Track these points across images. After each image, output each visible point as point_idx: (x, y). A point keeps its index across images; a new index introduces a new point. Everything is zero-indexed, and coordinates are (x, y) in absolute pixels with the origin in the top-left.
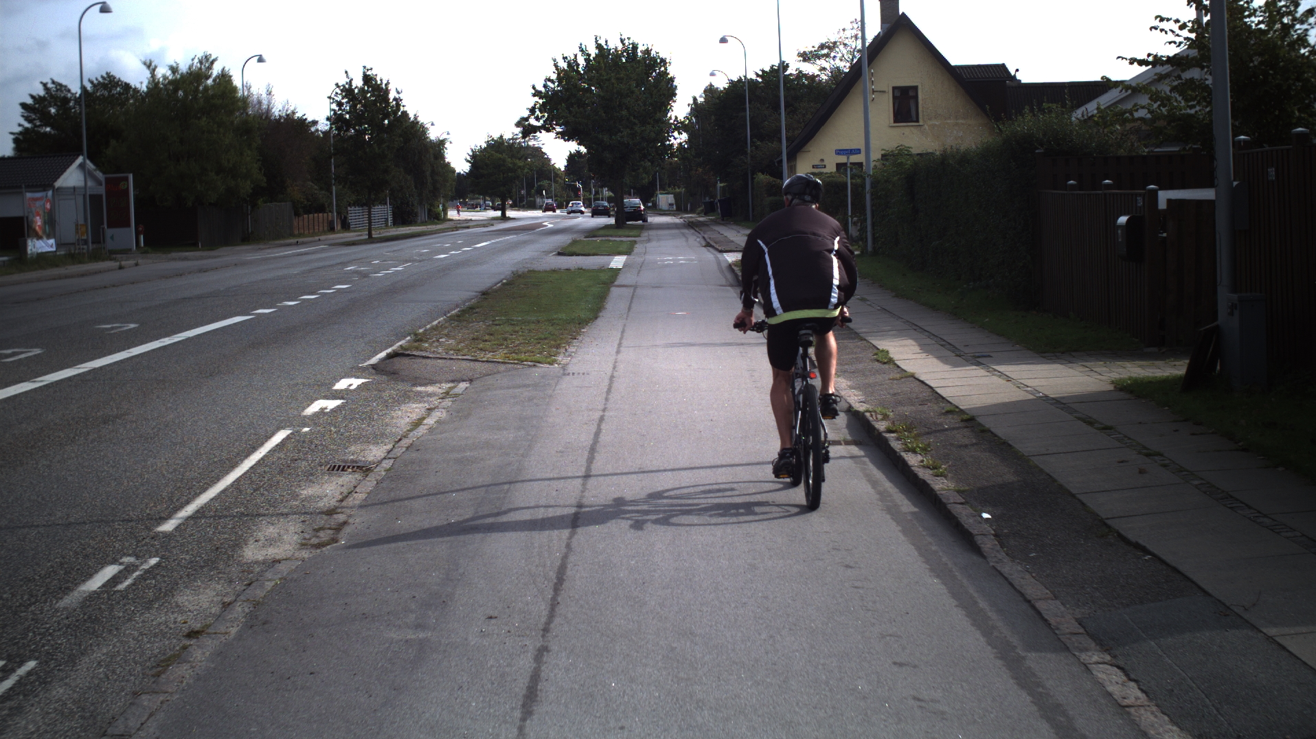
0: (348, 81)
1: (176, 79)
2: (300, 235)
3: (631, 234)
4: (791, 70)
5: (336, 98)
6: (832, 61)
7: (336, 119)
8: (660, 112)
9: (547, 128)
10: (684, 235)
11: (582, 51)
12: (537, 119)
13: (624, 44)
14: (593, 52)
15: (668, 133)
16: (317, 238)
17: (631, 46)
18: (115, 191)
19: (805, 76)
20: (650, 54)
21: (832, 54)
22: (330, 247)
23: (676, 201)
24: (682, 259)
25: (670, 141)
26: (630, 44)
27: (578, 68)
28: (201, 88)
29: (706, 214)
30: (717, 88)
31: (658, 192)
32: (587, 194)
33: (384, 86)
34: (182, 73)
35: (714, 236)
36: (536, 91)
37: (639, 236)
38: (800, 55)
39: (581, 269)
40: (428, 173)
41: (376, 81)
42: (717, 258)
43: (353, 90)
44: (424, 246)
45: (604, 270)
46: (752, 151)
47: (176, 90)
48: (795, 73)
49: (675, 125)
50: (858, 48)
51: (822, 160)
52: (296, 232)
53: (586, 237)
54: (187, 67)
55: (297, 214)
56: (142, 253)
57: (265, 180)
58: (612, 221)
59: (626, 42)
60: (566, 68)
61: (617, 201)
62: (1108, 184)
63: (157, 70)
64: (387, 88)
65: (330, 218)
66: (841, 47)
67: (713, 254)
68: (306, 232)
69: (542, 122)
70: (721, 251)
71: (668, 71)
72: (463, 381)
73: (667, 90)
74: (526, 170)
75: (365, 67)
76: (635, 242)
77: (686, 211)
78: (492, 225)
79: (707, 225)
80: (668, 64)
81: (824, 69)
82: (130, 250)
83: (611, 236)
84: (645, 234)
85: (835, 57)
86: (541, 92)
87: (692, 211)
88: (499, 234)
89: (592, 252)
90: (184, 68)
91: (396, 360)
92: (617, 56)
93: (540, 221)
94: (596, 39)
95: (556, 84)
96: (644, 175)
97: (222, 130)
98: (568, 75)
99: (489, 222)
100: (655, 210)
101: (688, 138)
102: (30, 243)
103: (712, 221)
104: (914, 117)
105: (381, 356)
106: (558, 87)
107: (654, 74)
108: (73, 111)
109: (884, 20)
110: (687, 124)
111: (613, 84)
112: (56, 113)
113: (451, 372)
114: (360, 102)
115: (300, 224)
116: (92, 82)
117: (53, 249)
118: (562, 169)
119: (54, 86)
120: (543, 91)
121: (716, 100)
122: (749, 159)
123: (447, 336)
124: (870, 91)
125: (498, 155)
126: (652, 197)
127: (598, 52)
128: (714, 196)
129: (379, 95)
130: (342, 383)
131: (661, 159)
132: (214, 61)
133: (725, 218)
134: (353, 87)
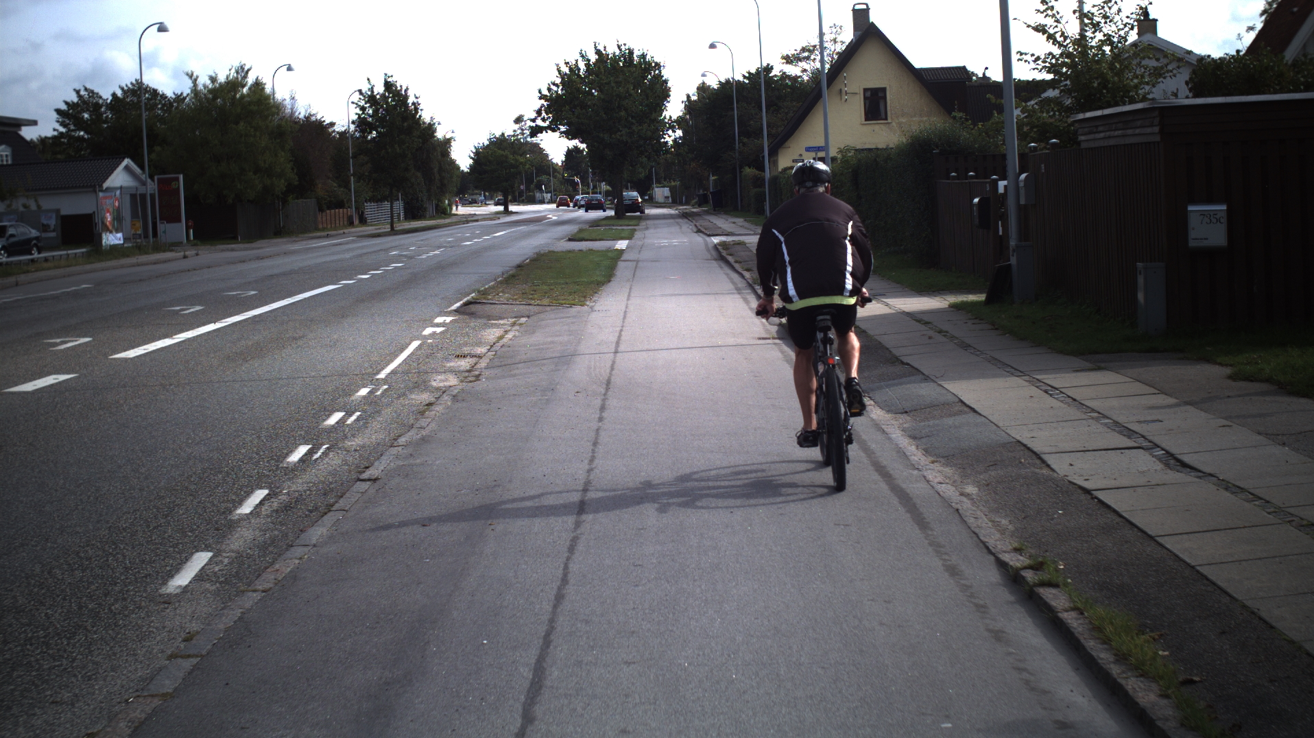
0: (370, 87)
1: (215, 87)
2: (324, 229)
3: (631, 223)
4: (775, 72)
5: (359, 103)
6: (812, 63)
7: (361, 123)
8: (655, 112)
9: (553, 128)
10: (678, 223)
11: (582, 56)
12: (544, 120)
13: (620, 50)
14: (593, 58)
15: (663, 131)
16: (342, 231)
17: (627, 51)
18: (167, 192)
19: (789, 77)
20: (646, 59)
21: (812, 57)
22: (359, 239)
23: (671, 194)
24: (675, 242)
25: (664, 138)
26: (626, 50)
27: (579, 72)
28: (238, 96)
29: (700, 206)
30: (709, 86)
31: (655, 185)
32: (585, 188)
33: (403, 93)
34: (220, 83)
35: (706, 224)
36: (542, 95)
37: (637, 225)
38: (783, 58)
39: (592, 250)
40: (436, 170)
41: (396, 87)
42: (705, 241)
43: (375, 96)
44: (448, 236)
45: (611, 251)
46: (739, 148)
47: (215, 98)
48: (779, 74)
49: (670, 124)
50: (837, 51)
51: (801, 155)
52: (321, 226)
53: (590, 227)
54: (225, 77)
55: (321, 210)
56: (192, 246)
57: (297, 179)
58: (612, 213)
59: (623, 48)
60: (568, 72)
61: (615, 194)
62: (972, 176)
63: (198, 80)
64: (406, 94)
65: (349, 214)
67: (703, 238)
68: (329, 226)
69: (548, 123)
70: (709, 236)
71: (662, 74)
72: (523, 317)
73: (661, 91)
74: (527, 166)
75: (386, 75)
76: (635, 230)
77: (681, 204)
78: (499, 218)
79: (700, 215)
80: (662, 68)
81: (804, 71)
82: (182, 243)
83: (613, 226)
84: (643, 223)
85: (815, 59)
86: (546, 96)
87: (687, 203)
88: (509, 226)
89: (598, 238)
90: (222, 78)
91: (471, 306)
92: (615, 60)
93: (543, 214)
94: (595, 45)
95: (561, 87)
96: (641, 170)
97: (258, 134)
98: (570, 79)
99: (494, 216)
100: (652, 202)
101: (682, 135)
102: (104, 236)
103: (704, 211)
104: (883, 116)
105: (458, 305)
106: (562, 90)
107: (649, 76)
108: (104, 115)
109: (856, 27)
110: (680, 122)
111: (613, 87)
112: (89, 118)
113: (513, 312)
114: (382, 107)
115: (324, 219)
116: (122, 89)
117: (122, 242)
118: (560, 164)
119: (87, 93)
120: (549, 95)
121: (709, 98)
122: (737, 154)
123: (503, 292)
124: (844, 92)
125: (501, 152)
126: (648, 190)
127: (597, 57)
128: (707, 189)
129: (399, 100)
130: (439, 320)
131: (657, 155)
132: (249, 70)
133: (716, 209)
134: (375, 93)
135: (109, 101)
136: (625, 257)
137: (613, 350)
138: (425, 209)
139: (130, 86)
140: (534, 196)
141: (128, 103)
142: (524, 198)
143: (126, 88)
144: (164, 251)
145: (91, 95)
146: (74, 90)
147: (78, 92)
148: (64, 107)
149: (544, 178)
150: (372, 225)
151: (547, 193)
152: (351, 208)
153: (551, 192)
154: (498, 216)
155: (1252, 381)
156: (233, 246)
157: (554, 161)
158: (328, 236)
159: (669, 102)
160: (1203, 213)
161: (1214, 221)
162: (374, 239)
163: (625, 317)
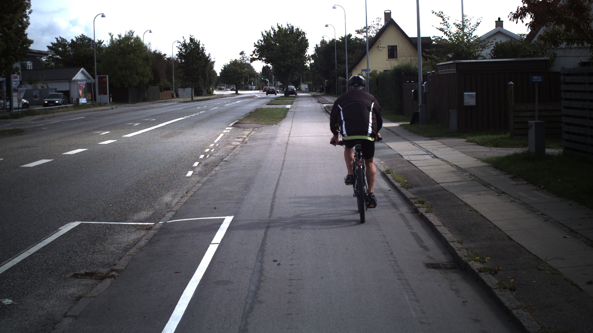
0: (184, 40)
1: (120, 39)
2: (162, 99)
3: (291, 99)
4: (353, 37)
5: (179, 47)
6: (368, 33)
7: (180, 55)
8: (302, 53)
9: (259, 59)
10: (311, 99)
11: (272, 29)
12: (256, 55)
13: (288, 26)
14: (277, 29)
15: (305, 61)
16: (170, 100)
17: (291, 27)
18: (102, 82)
19: (359, 39)
20: (299, 30)
21: (368, 31)
22: (179, 103)
23: (308, 87)
24: (309, 106)
25: (306, 64)
27: (271, 35)
28: (130, 43)
29: (320, 92)
31: (301, 83)
32: (271, 84)
33: (198, 43)
34: (123, 38)
35: (322, 99)
36: (255, 45)
37: (294, 99)
38: (356, 31)
39: (277, 108)
40: (207, 75)
41: (195, 41)
43: (186, 44)
45: (285, 108)
46: (337, 68)
48: (354, 38)
49: (308, 58)
52: (161, 98)
55: (161, 91)
56: (111, 104)
57: (153, 78)
58: (283, 95)
59: (289, 25)
60: (266, 35)
61: (285, 87)
62: (412, 82)
63: (113, 36)
64: (199, 43)
65: (172, 93)
66: (372, 28)
67: (320, 104)
69: (258, 56)
70: (323, 104)
71: (305, 37)
72: (256, 128)
73: (304, 44)
74: (246, 74)
75: (190, 35)
76: (293, 101)
77: (313, 91)
79: (320, 96)
80: (305, 34)
81: (365, 36)
82: (107, 103)
83: (284, 99)
84: (297, 99)
86: (257, 45)
87: (315, 91)
88: (241, 99)
89: (279, 104)
90: (123, 36)
91: (237, 124)
92: (286, 30)
93: (254, 95)
96: (296, 76)
97: (138, 59)
98: (267, 38)
99: (232, 95)
100: (300, 90)
101: (313, 62)
102: (80, 100)
103: (322, 95)
104: (396, 57)
105: (232, 124)
106: (264, 43)
107: (300, 38)
108: (68, 49)
109: (385, 20)
110: (313, 56)
111: (285, 43)
112: (61, 50)
113: (252, 126)
114: (189, 48)
115: (162, 95)
116: (76, 38)
117: (86, 102)
118: (259, 73)
119: (61, 39)
120: (258, 45)
121: (325, 48)
122: (336, 71)
123: (247, 120)
124: (380, 47)
125: (235, 68)
126: (299, 85)
127: (278, 29)
128: (323, 85)
129: (196, 46)
130: (227, 128)
131: (303, 71)
132: (134, 32)
133: (327, 94)
134: (186, 43)
135: (70, 43)
136: (290, 110)
137: (288, 136)
138: (203, 92)
139: (79, 37)
140: (248, 87)
141: (78, 44)
142: (243, 88)
143: (77, 38)
144: (102, 106)
145: (62, 40)
146: (56, 38)
147: (57, 39)
148: (51, 45)
149: (253, 79)
150: (181, 98)
151: (254, 86)
152: (173, 90)
153: (255, 85)
154: (234, 95)
155: (471, 142)
156: (128, 105)
157: (257, 72)
158: (166, 102)
159: (308, 49)
160: (468, 95)
161: (472, 97)
162: (184, 103)
163: (291, 128)
